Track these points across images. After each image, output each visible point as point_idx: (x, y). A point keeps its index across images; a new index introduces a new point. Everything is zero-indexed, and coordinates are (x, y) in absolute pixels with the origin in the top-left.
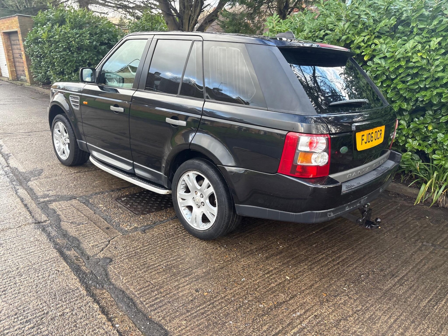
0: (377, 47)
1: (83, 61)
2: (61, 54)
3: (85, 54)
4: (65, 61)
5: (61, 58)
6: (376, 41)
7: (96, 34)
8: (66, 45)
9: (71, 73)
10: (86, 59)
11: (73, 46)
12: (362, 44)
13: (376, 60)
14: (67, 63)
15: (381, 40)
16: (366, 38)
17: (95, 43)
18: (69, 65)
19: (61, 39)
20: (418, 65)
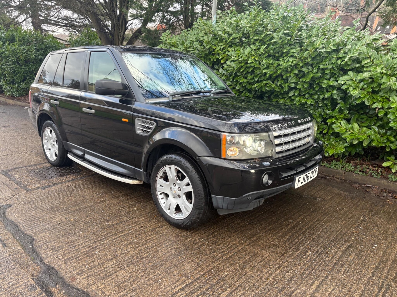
0: (229, 53)
1: (30, 72)
2: (11, 66)
3: (32, 66)
4: (14, 72)
5: (11, 71)
6: (229, 49)
7: (42, 49)
8: (15, 59)
9: (20, 82)
10: (32, 70)
11: (21, 60)
12: (220, 52)
13: (228, 63)
14: (17, 74)
15: (233, 49)
16: (222, 47)
17: (40, 57)
18: (18, 76)
19: (11, 54)
20: (252, 65)
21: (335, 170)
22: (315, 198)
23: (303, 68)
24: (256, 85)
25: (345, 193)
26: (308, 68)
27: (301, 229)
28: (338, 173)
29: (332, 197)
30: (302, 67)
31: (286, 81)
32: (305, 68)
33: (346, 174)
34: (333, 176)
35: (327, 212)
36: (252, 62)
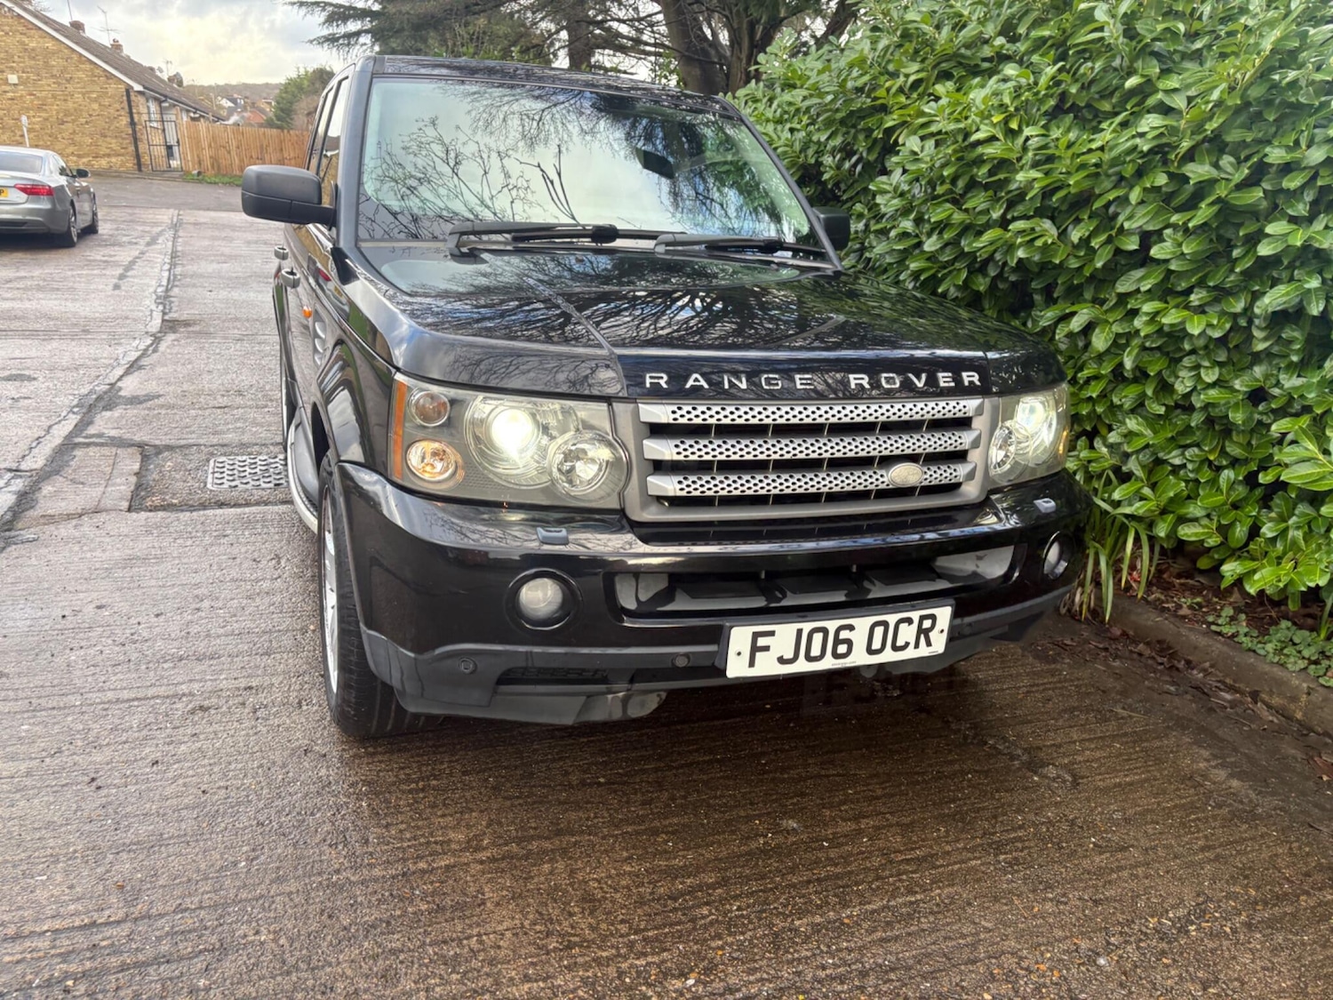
20: (989, 150)
21: (1267, 668)
22: (1034, 766)
23: (1192, 160)
24: (988, 236)
25: (1235, 783)
26: (1216, 166)
27: (793, 870)
28: (1280, 683)
29: (1131, 784)
30: (1190, 156)
31: (1106, 220)
32: (1202, 163)
33: (1313, 697)
34: (1255, 696)
35: (1019, 839)
36: (992, 139)
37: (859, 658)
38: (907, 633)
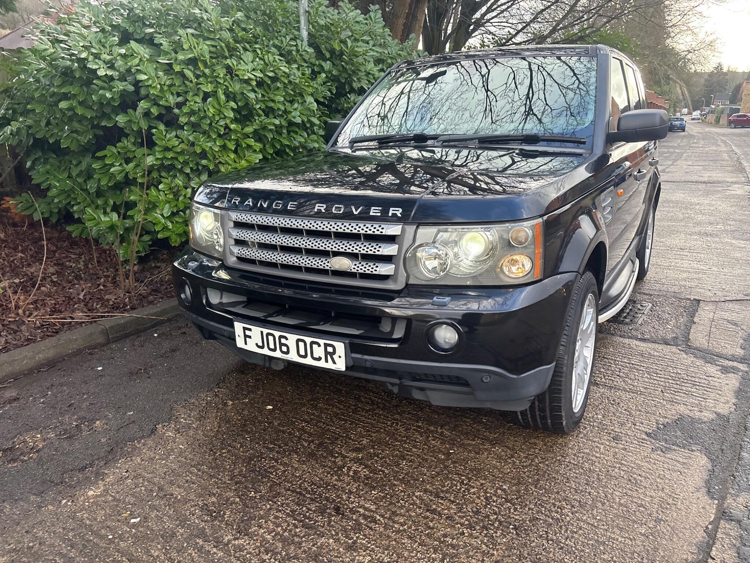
37: (293, 357)
38: (319, 351)
